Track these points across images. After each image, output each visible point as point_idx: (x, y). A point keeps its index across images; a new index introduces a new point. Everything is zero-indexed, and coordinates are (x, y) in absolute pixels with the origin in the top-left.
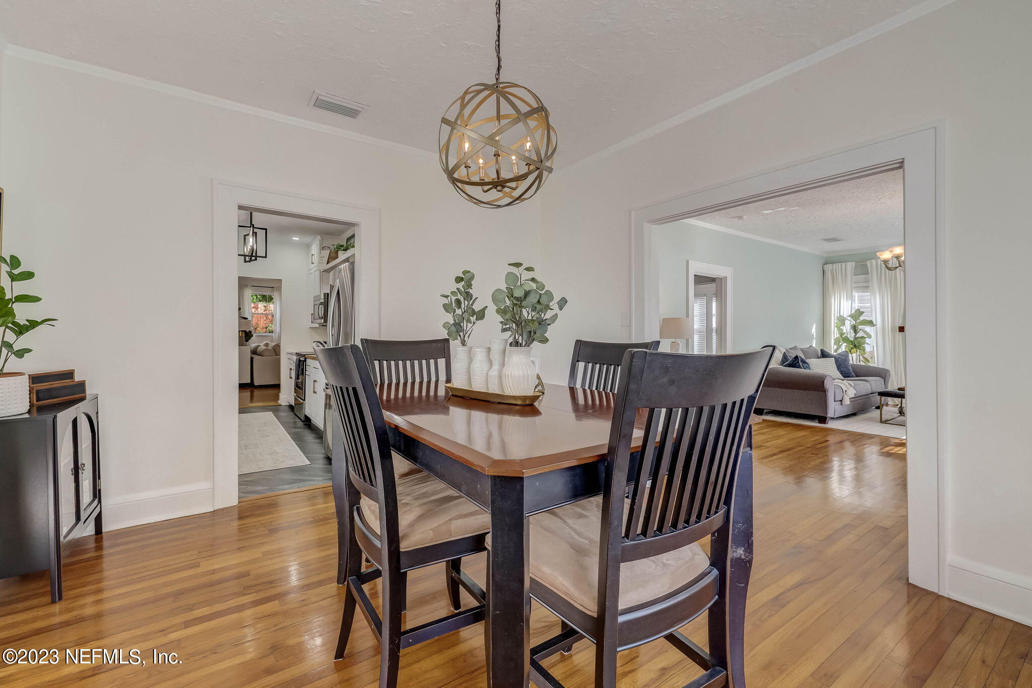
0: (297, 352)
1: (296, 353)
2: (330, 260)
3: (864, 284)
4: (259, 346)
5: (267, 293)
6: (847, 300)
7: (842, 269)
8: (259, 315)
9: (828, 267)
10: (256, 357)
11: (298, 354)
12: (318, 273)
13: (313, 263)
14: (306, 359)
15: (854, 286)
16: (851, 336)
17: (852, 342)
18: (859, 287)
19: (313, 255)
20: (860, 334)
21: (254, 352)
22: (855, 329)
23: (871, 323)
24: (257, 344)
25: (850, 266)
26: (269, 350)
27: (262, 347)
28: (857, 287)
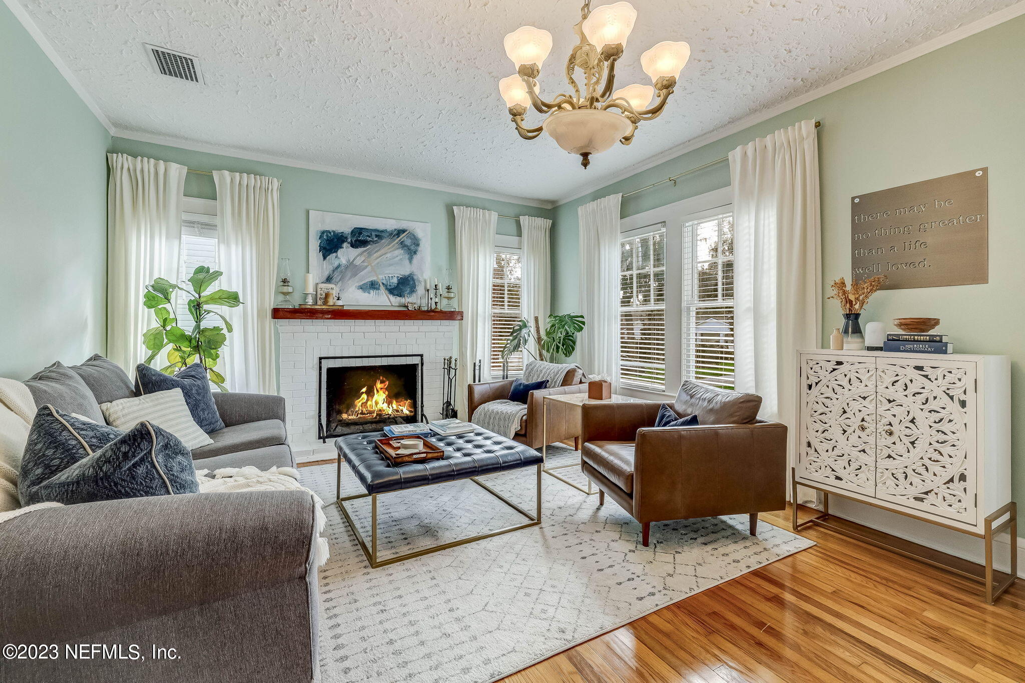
3: (205, 219)
6: (167, 238)
7: (156, 173)
9: (121, 161)
15: (184, 217)
16: (187, 324)
17: (189, 339)
18: (193, 223)
20: (208, 322)
22: (196, 307)
23: (233, 299)
25: (176, 172)
28: (191, 224)
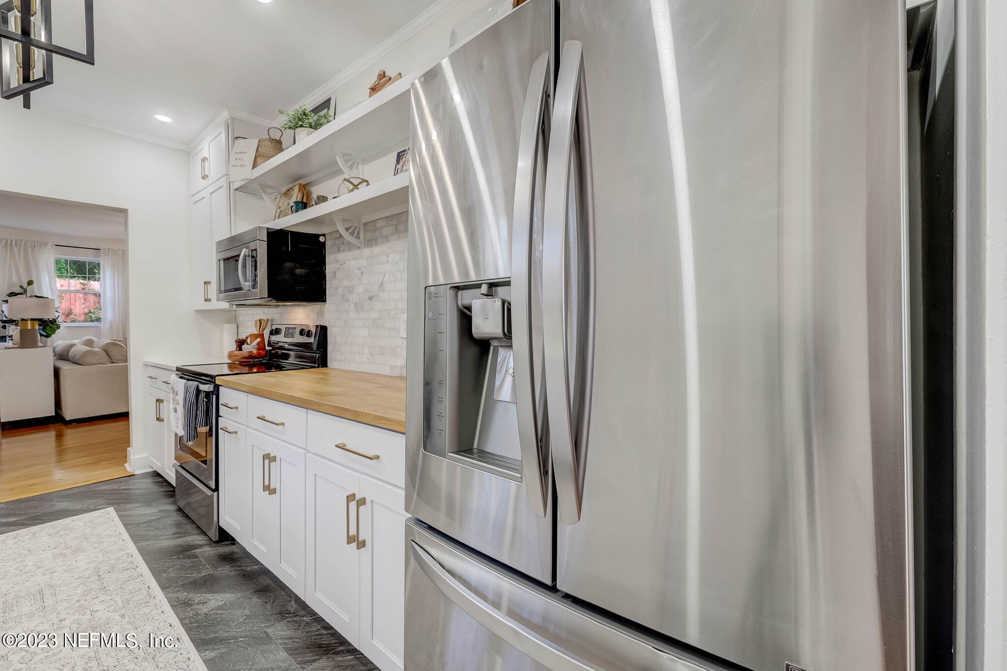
0: (180, 365)
1: (178, 369)
2: (259, 160)
4: (72, 345)
5: (86, 257)
8: (73, 295)
10: (66, 368)
11: (185, 374)
12: (223, 194)
13: (204, 177)
14: (217, 387)
19: (204, 160)
21: (63, 356)
24: (68, 342)
26: (95, 352)
27: (80, 348)
